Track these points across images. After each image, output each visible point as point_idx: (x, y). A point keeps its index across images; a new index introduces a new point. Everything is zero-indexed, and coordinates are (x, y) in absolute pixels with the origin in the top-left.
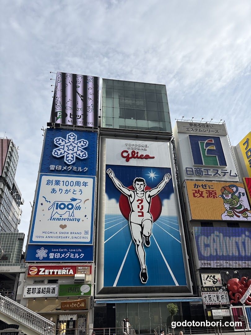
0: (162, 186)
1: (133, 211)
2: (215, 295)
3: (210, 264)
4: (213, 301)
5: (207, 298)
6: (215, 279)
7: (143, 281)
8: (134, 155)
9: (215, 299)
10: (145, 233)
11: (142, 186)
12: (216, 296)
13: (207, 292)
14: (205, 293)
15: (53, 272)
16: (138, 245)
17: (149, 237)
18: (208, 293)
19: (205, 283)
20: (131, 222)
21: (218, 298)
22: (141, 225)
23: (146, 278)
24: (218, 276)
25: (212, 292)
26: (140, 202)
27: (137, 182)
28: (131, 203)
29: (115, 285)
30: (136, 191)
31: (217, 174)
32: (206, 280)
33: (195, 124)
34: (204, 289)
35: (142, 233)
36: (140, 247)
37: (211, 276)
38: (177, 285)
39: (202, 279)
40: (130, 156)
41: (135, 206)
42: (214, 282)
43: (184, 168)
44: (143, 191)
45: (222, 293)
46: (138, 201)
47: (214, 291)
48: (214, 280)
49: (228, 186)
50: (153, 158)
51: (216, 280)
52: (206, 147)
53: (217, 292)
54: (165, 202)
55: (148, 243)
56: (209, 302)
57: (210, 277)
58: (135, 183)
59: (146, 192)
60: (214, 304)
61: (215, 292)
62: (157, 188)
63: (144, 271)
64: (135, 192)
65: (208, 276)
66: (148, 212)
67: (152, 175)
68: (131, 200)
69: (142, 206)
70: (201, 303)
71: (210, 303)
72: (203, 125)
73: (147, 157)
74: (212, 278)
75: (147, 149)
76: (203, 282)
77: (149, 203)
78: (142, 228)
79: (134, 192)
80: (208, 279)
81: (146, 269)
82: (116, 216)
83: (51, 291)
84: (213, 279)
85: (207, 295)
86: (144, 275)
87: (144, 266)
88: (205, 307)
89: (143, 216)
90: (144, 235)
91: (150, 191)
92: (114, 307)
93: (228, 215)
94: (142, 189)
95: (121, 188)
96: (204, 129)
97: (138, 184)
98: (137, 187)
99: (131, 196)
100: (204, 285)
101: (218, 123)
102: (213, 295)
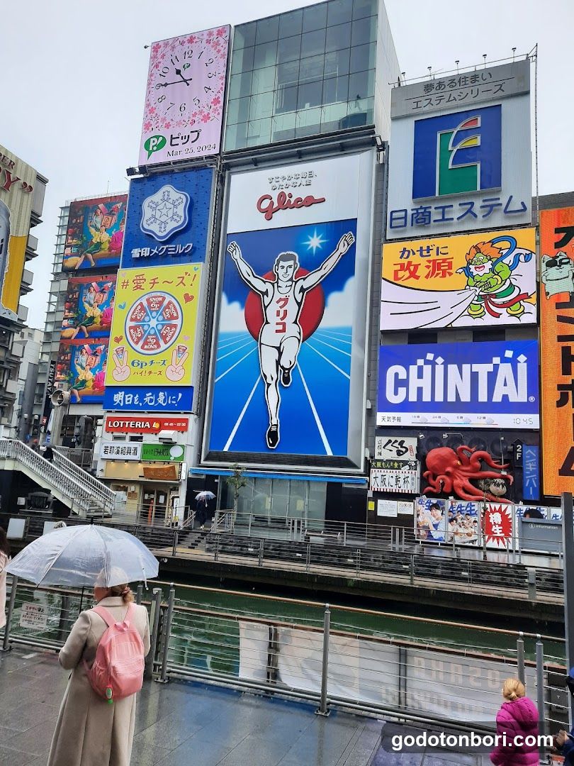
0: (330, 264)
1: (267, 323)
2: (394, 475)
3: (399, 419)
4: (387, 484)
5: (379, 480)
6: (402, 447)
7: (271, 445)
9: (393, 481)
11: (291, 271)
12: (394, 477)
13: (379, 470)
14: (377, 470)
16: (269, 385)
17: (289, 369)
18: (382, 470)
19: (380, 454)
20: (261, 344)
21: (397, 480)
22: (278, 349)
23: (275, 439)
24: (411, 442)
25: (389, 471)
26: (282, 303)
27: (282, 263)
28: (266, 308)
29: (226, 449)
30: (277, 282)
31: (469, 214)
32: (384, 447)
33: (441, 84)
34: (376, 465)
35: (278, 362)
36: (272, 388)
37: (396, 441)
38: (330, 453)
39: (377, 445)
40: (276, 205)
41: (271, 313)
42: (399, 453)
44: (291, 280)
45: (407, 472)
46: (278, 302)
47: (392, 468)
48: (400, 449)
49: (490, 242)
50: (323, 200)
51: (404, 450)
52: (455, 144)
53: (398, 471)
54: (333, 298)
55: (286, 380)
56: (379, 488)
57: (394, 443)
58: (278, 265)
59: (296, 282)
60: (388, 491)
61: (394, 471)
62: (321, 269)
63: (274, 429)
64: (276, 285)
65: (390, 441)
66: (295, 322)
67: (315, 242)
68: (267, 300)
69: (286, 312)
70: (366, 487)
71: (382, 488)
73: (310, 201)
74: (396, 445)
75: (311, 180)
76: (377, 451)
77: (299, 304)
78: (280, 354)
79: (273, 284)
80: (389, 446)
81: (277, 425)
82: (239, 334)
83: (132, 452)
84: (399, 447)
85: (379, 475)
86: (273, 435)
87: (275, 420)
88: (370, 494)
89: (284, 330)
90: (282, 367)
91: (304, 279)
92: (216, 481)
93: (470, 315)
94: (290, 277)
95: (251, 279)
96: (462, 90)
97: (283, 267)
98: (281, 272)
99: (266, 293)
100: (377, 457)
102: (389, 474)
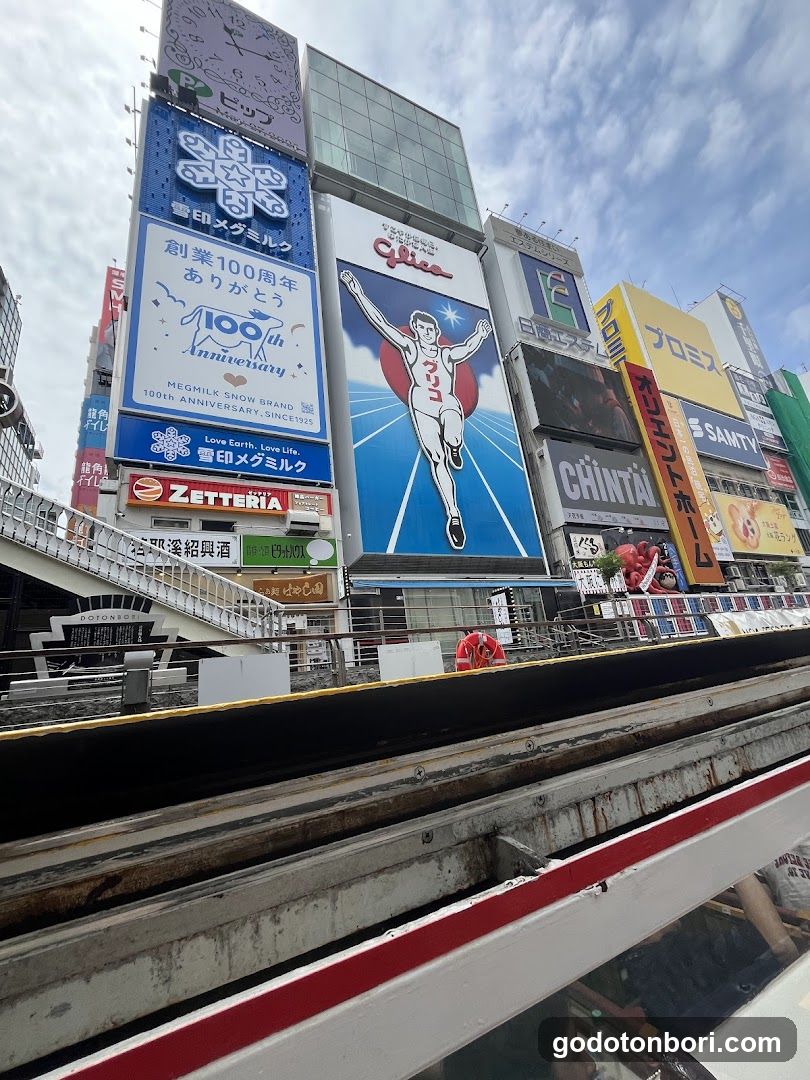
0: (474, 343)
1: (416, 385)
3: (582, 517)
4: (595, 586)
5: (585, 582)
7: (456, 544)
8: (406, 258)
9: (600, 581)
10: (449, 437)
11: (432, 334)
13: (583, 570)
14: (580, 571)
15: (218, 500)
16: (436, 464)
17: (458, 448)
18: (586, 570)
19: (578, 552)
20: (414, 410)
22: (438, 420)
23: (460, 538)
24: (599, 540)
25: (593, 570)
26: (431, 367)
27: (419, 322)
28: (411, 366)
29: (390, 550)
30: (419, 340)
31: (576, 346)
32: (579, 545)
33: (527, 235)
34: (577, 565)
35: (442, 437)
36: (441, 467)
37: (587, 539)
38: (524, 555)
39: (573, 543)
40: (397, 256)
41: (419, 372)
42: (593, 551)
43: (515, 319)
44: (434, 344)
48: (592, 547)
50: (450, 277)
51: (595, 548)
52: (552, 286)
54: (484, 379)
55: (457, 461)
56: (590, 590)
57: (585, 541)
58: (415, 321)
59: (442, 349)
60: (599, 592)
62: (465, 345)
63: (456, 522)
64: (417, 343)
65: (582, 539)
66: (451, 393)
67: (451, 315)
68: (411, 359)
69: (437, 378)
70: (574, 590)
71: (593, 590)
72: (541, 241)
73: (436, 272)
74: (588, 542)
75: (435, 251)
76: (575, 550)
77: (452, 375)
78: (442, 428)
79: (414, 342)
80: (583, 544)
81: (458, 518)
82: (378, 389)
83: (216, 550)
84: (591, 544)
85: (584, 575)
86: (455, 530)
87: (453, 511)
89: (439, 399)
90: (448, 444)
91: (451, 349)
94: (433, 341)
95: (383, 324)
96: (543, 248)
97: (422, 327)
98: (422, 332)
99: (407, 349)
100: (577, 556)
101: (566, 247)
102: (595, 574)
